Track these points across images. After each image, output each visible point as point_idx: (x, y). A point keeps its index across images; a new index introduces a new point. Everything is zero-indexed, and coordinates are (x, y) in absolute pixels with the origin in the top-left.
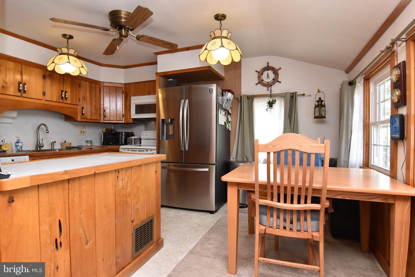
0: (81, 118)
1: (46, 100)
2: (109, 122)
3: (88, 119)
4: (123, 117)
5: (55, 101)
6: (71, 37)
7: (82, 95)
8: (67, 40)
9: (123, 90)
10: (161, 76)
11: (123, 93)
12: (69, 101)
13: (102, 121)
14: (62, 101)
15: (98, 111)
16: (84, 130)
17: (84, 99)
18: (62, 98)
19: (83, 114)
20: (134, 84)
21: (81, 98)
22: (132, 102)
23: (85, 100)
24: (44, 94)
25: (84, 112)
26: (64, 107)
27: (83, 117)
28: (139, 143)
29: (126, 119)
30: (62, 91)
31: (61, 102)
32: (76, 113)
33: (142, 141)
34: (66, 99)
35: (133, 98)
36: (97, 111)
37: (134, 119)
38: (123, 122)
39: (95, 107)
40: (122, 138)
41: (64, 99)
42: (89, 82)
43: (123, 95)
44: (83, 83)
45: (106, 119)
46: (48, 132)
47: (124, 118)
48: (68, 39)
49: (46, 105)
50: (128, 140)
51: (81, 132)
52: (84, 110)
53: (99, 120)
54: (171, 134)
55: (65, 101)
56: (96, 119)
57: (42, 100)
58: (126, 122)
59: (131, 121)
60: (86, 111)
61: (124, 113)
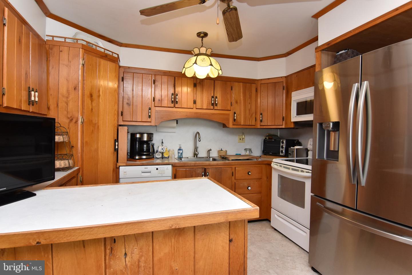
0: (233, 125)
1: (197, 109)
2: (267, 127)
3: (241, 125)
4: (283, 120)
5: (205, 108)
6: (206, 35)
7: (235, 99)
8: (201, 39)
9: (284, 85)
10: (323, 50)
11: (283, 89)
12: (219, 107)
13: (259, 127)
14: (212, 107)
15: (254, 115)
16: (243, 136)
17: (237, 102)
18: (213, 104)
19: (235, 120)
20: (296, 74)
21: (234, 102)
22: (293, 99)
23: (237, 104)
24: (195, 102)
25: (235, 118)
26: (214, 113)
27: (235, 123)
28: (306, 156)
29: (286, 124)
30: (213, 97)
31: (211, 109)
32: (228, 120)
33: (309, 152)
34: (216, 105)
35: (293, 94)
36: (252, 115)
37: (296, 123)
38: (283, 127)
39: (249, 110)
40: (282, 147)
41: (215, 105)
42: (242, 83)
43: (284, 91)
44: (236, 85)
45: (262, 124)
46: (200, 140)
47: (284, 122)
48: (202, 37)
49: (196, 113)
50: (290, 151)
51: (240, 139)
52: (235, 115)
53: (255, 125)
54: (332, 149)
55: (216, 108)
56: (250, 124)
57: (193, 108)
58: (286, 127)
59: (292, 126)
60: (238, 117)
61: (284, 115)
